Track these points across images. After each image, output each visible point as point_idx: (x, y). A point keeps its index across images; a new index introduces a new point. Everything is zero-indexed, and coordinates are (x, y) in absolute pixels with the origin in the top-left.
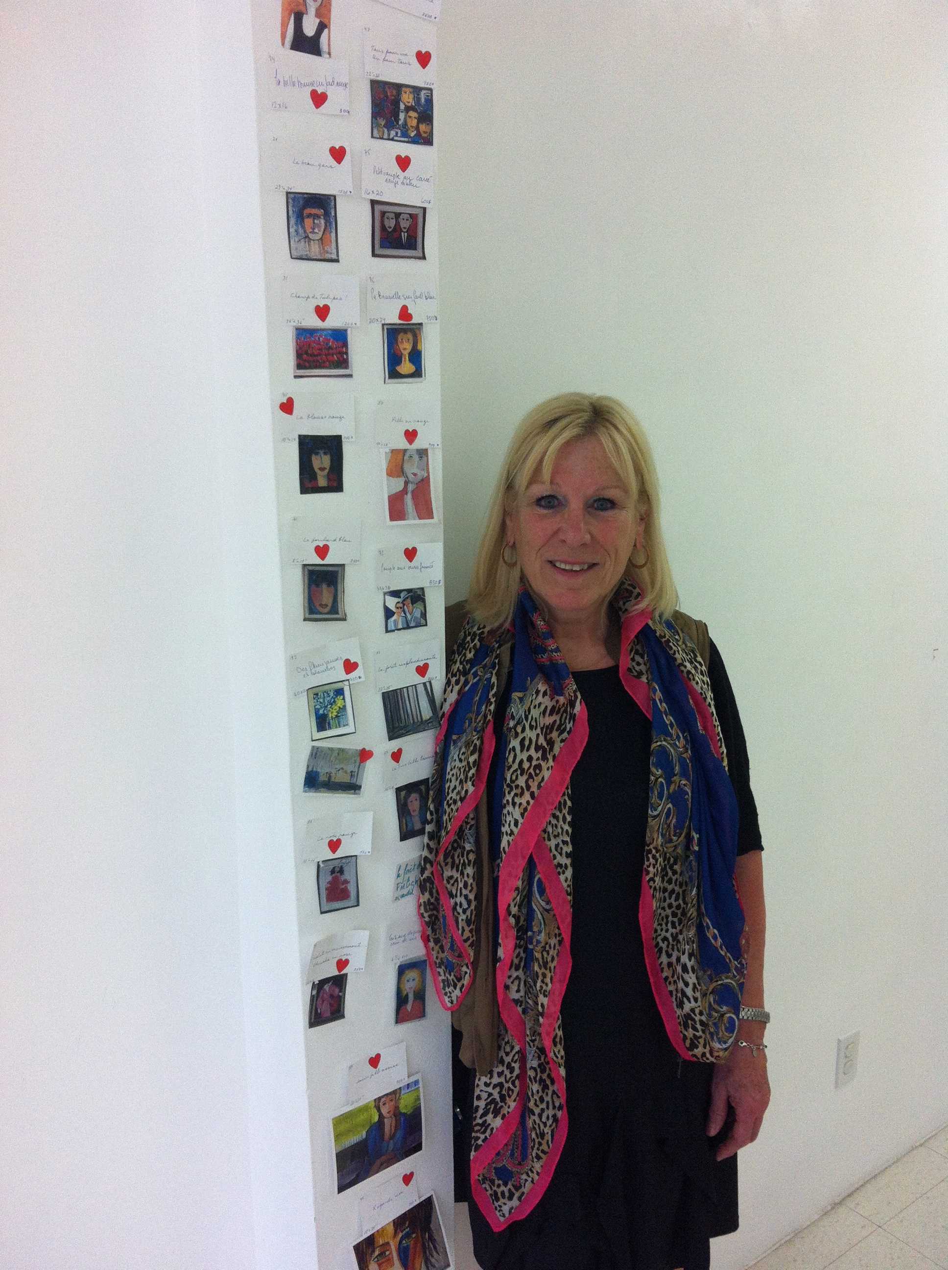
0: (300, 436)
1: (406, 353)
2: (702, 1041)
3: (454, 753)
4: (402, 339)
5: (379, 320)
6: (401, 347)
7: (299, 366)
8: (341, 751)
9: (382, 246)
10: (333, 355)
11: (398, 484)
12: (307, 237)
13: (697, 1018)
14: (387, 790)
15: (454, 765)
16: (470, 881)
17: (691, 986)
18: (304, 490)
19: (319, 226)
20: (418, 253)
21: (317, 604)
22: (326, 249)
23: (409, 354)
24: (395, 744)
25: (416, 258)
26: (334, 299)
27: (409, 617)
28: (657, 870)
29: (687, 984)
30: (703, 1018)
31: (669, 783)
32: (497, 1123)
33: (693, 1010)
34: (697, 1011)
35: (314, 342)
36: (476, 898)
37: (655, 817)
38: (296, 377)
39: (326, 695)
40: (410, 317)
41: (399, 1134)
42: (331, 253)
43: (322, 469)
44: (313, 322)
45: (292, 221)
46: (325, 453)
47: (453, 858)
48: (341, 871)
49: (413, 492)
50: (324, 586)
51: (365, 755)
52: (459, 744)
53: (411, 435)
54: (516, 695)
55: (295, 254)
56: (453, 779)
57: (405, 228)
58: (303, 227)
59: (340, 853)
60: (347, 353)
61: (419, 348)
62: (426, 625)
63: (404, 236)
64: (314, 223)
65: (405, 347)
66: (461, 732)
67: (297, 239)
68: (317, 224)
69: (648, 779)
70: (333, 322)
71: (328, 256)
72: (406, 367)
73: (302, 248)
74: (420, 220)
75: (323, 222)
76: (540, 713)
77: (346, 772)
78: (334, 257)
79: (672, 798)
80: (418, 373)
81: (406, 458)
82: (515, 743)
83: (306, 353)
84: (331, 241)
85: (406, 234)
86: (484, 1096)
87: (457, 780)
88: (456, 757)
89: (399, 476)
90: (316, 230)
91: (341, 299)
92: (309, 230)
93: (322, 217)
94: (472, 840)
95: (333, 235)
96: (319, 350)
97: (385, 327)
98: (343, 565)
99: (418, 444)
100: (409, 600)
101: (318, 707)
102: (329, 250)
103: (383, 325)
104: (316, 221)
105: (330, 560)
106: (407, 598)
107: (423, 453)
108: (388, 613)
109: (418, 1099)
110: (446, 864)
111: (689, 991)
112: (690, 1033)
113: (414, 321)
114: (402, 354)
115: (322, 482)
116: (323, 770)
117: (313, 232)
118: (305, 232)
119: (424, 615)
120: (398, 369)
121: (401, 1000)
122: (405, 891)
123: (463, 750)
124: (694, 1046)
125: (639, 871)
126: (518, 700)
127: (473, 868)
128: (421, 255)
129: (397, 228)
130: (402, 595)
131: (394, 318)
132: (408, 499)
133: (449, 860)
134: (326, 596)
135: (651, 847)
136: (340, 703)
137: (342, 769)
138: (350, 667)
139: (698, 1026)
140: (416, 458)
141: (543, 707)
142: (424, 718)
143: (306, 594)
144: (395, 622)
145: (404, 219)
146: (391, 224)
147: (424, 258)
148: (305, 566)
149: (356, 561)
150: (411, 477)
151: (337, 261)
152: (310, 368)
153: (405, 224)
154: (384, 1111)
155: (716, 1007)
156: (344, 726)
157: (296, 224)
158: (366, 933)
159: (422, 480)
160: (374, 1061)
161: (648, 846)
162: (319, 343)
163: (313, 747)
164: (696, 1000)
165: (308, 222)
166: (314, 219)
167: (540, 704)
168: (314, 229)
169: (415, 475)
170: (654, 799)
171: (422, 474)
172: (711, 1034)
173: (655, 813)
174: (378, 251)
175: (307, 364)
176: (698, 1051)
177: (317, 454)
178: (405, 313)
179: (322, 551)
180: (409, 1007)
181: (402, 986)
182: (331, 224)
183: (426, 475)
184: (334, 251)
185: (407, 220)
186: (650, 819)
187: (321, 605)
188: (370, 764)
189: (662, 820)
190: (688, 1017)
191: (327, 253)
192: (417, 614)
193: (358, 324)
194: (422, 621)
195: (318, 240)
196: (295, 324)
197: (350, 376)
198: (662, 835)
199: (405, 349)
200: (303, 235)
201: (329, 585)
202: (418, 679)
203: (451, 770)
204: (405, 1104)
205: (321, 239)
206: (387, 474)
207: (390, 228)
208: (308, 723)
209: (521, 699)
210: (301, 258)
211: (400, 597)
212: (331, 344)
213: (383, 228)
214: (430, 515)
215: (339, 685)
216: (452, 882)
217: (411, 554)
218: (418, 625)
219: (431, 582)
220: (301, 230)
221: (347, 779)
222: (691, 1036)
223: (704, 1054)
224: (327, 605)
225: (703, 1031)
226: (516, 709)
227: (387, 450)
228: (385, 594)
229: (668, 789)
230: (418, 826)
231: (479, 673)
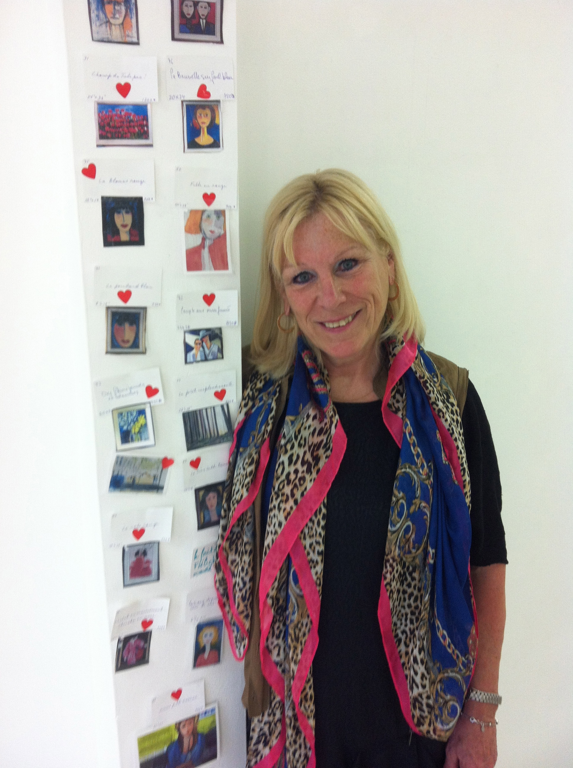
0: (103, 198)
1: (204, 127)
2: (427, 721)
3: (240, 463)
4: (200, 114)
5: (179, 97)
6: (200, 121)
7: (102, 136)
8: (144, 460)
9: (182, 31)
10: (134, 127)
11: (196, 240)
12: (108, 22)
13: (424, 702)
14: (186, 490)
15: (239, 471)
16: (246, 567)
17: (419, 675)
18: (107, 243)
19: (120, 12)
20: (217, 38)
21: (119, 340)
22: (127, 33)
23: (208, 128)
24: (194, 454)
25: (214, 42)
26: (135, 77)
27: (207, 351)
28: (394, 576)
29: (416, 673)
30: (431, 702)
31: (410, 504)
32: (266, 751)
33: (420, 695)
34: (424, 696)
35: (116, 115)
36: (250, 580)
37: (394, 532)
38: (98, 146)
39: (129, 414)
40: (208, 95)
41: (197, 748)
42: (131, 37)
43: (124, 226)
44: (116, 98)
45: (94, 6)
46: (127, 212)
47: (237, 545)
48: (145, 553)
49: (210, 247)
50: (127, 326)
51: (167, 462)
52: (244, 456)
53: (209, 198)
54: (289, 418)
55: (96, 36)
56: (238, 484)
57: (203, 15)
58: (105, 14)
59: (144, 539)
60: (147, 126)
61: (217, 122)
62: (223, 358)
63: (203, 22)
64: (114, 8)
65: (204, 121)
66: (246, 446)
67: (98, 24)
68: (118, 11)
69: (391, 499)
70: (133, 98)
71: (128, 39)
72: (205, 138)
73: (104, 31)
74: (218, 7)
75: (123, 8)
76: (310, 434)
77: (149, 476)
78: (135, 40)
79: (411, 517)
80: (216, 144)
81: (204, 217)
82: (284, 458)
83: (109, 124)
84: (132, 26)
85: (204, 21)
86: (257, 730)
87: (240, 484)
88: (241, 465)
89: (196, 233)
90: (117, 16)
91: (141, 78)
92: (109, 16)
93: (123, 4)
94: (249, 534)
95: (134, 21)
96: (121, 122)
97: (185, 104)
98: (145, 309)
99: (216, 205)
100: (207, 338)
101: (122, 423)
102: (130, 34)
103: (182, 102)
104: (117, 8)
105: (132, 302)
106: (206, 336)
107: (220, 214)
108: (188, 348)
109: (214, 722)
110: (231, 550)
111: (418, 679)
112: (417, 713)
113: (212, 98)
114: (200, 127)
115: (124, 236)
116: (128, 475)
117: (114, 17)
118: (106, 17)
119: (221, 350)
120: (197, 140)
121: (199, 650)
122: (203, 568)
123: (247, 460)
124: (420, 723)
125: (379, 576)
126: (290, 423)
127: (249, 555)
128: (219, 40)
129: (196, 15)
130: (201, 333)
131: (193, 96)
132: (205, 253)
133: (234, 547)
134: (128, 333)
135: (389, 557)
136: (141, 420)
137: (146, 473)
138: (151, 392)
139: (425, 708)
140: (214, 217)
141: (312, 429)
142: (220, 433)
143: (110, 332)
144: (194, 356)
145: (202, 7)
146: (189, 11)
147: (222, 42)
148: (108, 308)
149: (157, 304)
150: (208, 234)
151: (138, 44)
152: (113, 138)
153: (203, 11)
154: (184, 731)
155: (442, 694)
156: (145, 439)
157: (97, 9)
158: (167, 602)
159: (219, 237)
160: (177, 695)
161: (387, 556)
162: (121, 117)
163: (118, 457)
164: (424, 687)
165: (109, 8)
166: (115, 5)
167: (309, 427)
168: (114, 15)
169: (212, 232)
170: (394, 516)
171: (218, 232)
172: (436, 717)
173: (394, 529)
174: (177, 35)
175: (109, 135)
176: (424, 728)
177: (119, 213)
178: (203, 91)
179: (125, 296)
180: (206, 655)
181: (200, 640)
182: (131, 10)
183: (222, 232)
184: (135, 35)
185: (205, 8)
186: (389, 534)
187: (123, 341)
188: (171, 470)
189: (401, 534)
190: (416, 700)
191: (128, 36)
192: (215, 348)
193: (157, 100)
194: (220, 354)
195: (119, 25)
196: (97, 99)
197: (151, 146)
198: (399, 547)
199: (203, 123)
200: (105, 20)
201: (131, 324)
202: (216, 402)
203: (237, 476)
204: (203, 726)
205: (122, 24)
206: (185, 230)
207: (189, 14)
208: (115, 437)
209: (293, 422)
210: (102, 41)
211: (199, 335)
212: (132, 117)
213: (182, 15)
214: (225, 266)
215: (142, 407)
216: (235, 564)
217: (209, 299)
218: (215, 358)
219: (227, 323)
220: (102, 16)
221: (150, 481)
222: (418, 715)
223: (428, 732)
224: (128, 341)
225: (430, 713)
226: (288, 430)
227: (186, 210)
228: (185, 332)
229: (408, 509)
230: (214, 518)
231: (264, 398)
